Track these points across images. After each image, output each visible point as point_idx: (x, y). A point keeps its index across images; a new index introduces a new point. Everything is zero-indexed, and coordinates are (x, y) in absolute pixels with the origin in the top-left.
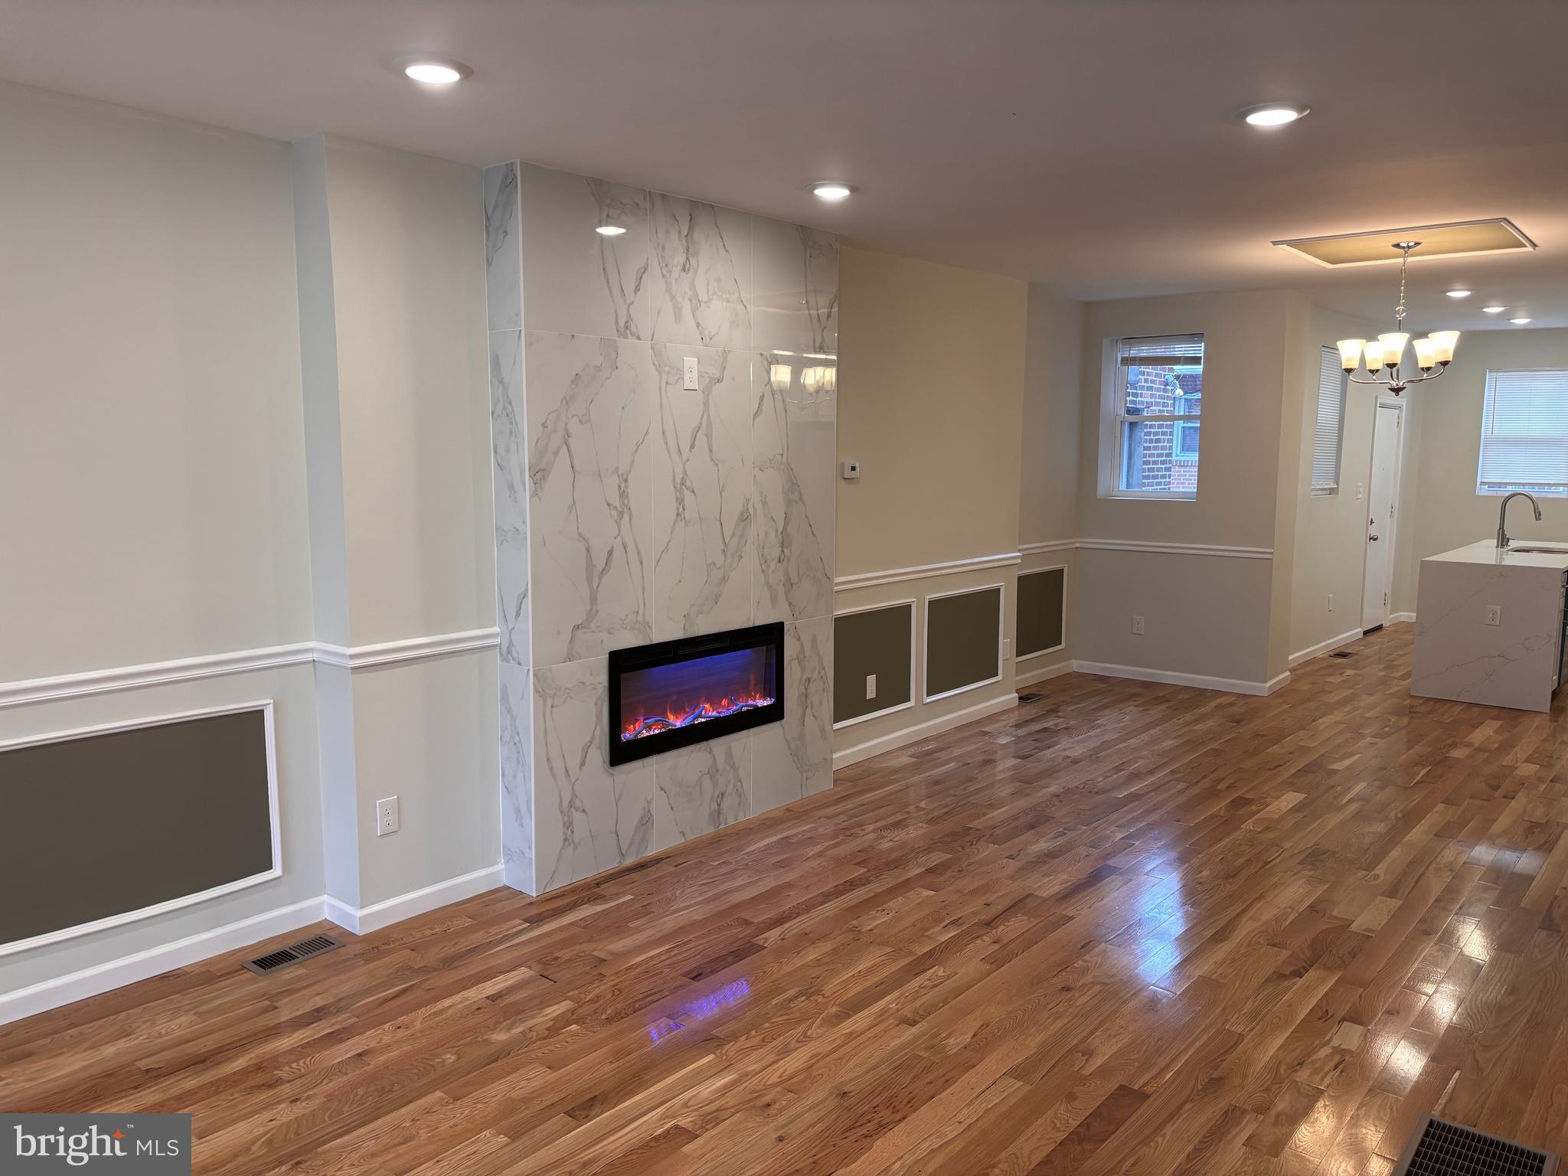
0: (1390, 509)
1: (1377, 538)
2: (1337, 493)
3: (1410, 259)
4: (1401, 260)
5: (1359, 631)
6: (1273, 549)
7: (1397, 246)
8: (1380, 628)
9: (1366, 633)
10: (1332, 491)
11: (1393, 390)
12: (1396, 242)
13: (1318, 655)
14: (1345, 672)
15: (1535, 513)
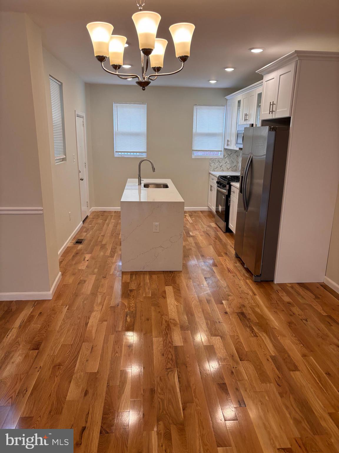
0: (85, 165)
1: (83, 179)
2: (66, 161)
5: (82, 222)
6: (42, 206)
8: (87, 217)
9: (84, 222)
10: (63, 160)
13: (69, 245)
14: (85, 257)
15: (153, 169)
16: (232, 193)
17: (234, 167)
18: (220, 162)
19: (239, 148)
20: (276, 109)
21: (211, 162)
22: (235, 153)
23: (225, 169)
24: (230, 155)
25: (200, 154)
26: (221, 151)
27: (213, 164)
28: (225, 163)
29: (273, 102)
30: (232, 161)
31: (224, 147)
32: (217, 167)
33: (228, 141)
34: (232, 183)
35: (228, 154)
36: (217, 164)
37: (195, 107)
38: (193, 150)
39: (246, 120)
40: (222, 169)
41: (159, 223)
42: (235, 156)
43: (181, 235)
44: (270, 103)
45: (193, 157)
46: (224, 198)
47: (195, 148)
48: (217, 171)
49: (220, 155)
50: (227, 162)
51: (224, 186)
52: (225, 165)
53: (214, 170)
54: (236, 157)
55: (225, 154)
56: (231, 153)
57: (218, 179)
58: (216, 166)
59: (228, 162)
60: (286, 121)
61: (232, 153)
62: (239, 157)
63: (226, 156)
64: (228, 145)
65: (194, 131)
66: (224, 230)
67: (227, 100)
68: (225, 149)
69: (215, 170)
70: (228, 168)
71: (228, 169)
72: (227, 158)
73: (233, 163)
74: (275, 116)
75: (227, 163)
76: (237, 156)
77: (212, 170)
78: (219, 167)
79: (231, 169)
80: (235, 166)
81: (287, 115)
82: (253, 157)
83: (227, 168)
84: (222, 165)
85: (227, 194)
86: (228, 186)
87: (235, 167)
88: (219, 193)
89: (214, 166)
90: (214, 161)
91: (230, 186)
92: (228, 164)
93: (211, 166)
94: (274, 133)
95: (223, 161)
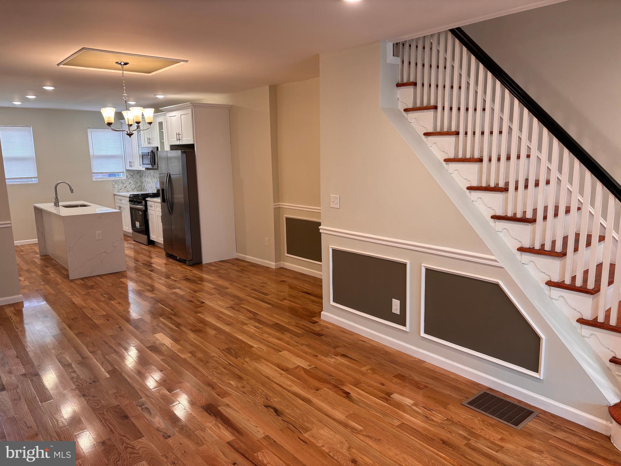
3: (125, 72)
4: (121, 72)
6: (10, 221)
7: (117, 63)
11: (128, 134)
12: (117, 61)
15: (71, 191)
16: (149, 207)
17: (139, 187)
18: (123, 183)
19: (145, 168)
20: (182, 138)
21: (114, 184)
22: (137, 173)
23: (130, 189)
24: (133, 175)
25: (100, 176)
26: (123, 172)
27: (117, 185)
28: (129, 184)
29: (179, 133)
30: (136, 181)
31: (126, 169)
32: (122, 188)
33: (131, 162)
34: (147, 199)
35: (131, 175)
36: (121, 185)
37: (89, 131)
38: (93, 173)
39: (150, 143)
40: (126, 190)
41: (101, 231)
42: (138, 176)
43: (122, 239)
44: (177, 133)
45: (94, 179)
46: (141, 213)
47: (94, 171)
48: (122, 192)
49: (123, 177)
50: (131, 183)
51: (140, 203)
52: (129, 186)
53: (118, 192)
54: (140, 177)
55: (128, 175)
56: (133, 173)
57: (130, 197)
58: (120, 187)
59: (132, 183)
60: (191, 146)
61: (134, 174)
62: (143, 177)
63: (129, 177)
64: (131, 166)
65: (91, 153)
66: (146, 243)
67: (122, 123)
68: (128, 170)
69: (120, 191)
70: (133, 188)
71: (133, 190)
72: (130, 179)
73: (137, 183)
74: (182, 142)
77: (117, 190)
78: (123, 188)
80: (140, 185)
81: (191, 142)
82: (171, 174)
83: (132, 188)
84: (126, 186)
85: (144, 209)
86: (143, 202)
87: (140, 187)
88: (133, 210)
89: (118, 188)
90: (118, 183)
91: (146, 202)
92: (132, 184)
93: (115, 188)
94: (185, 155)
95: (127, 182)
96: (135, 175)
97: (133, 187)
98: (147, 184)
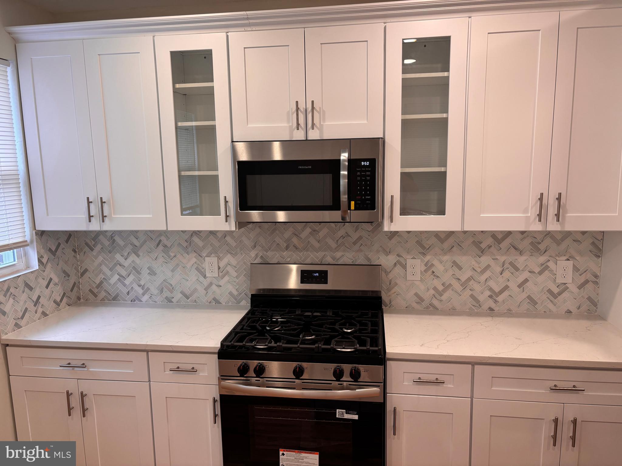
17: (72, 290)
18: (31, 289)
22: (67, 241)
27: (10, 301)
28: (47, 287)
30: (64, 272)
31: (35, 228)
35: (50, 250)
36: (23, 297)
40: (40, 310)
50: (51, 279)
52: (47, 292)
54: (73, 253)
55: (42, 251)
56: (57, 244)
59: (56, 279)
61: (59, 244)
63: (44, 260)
68: (41, 234)
70: (58, 299)
71: (58, 304)
72: (49, 265)
73: (69, 276)
75: (51, 285)
76: (75, 251)
77: (9, 327)
79: (65, 300)
80: (75, 284)
83: (55, 302)
84: (39, 297)
87: (76, 289)
92: (56, 284)
95: (40, 280)
96: (62, 246)
97: (57, 293)
98: (122, 278)
